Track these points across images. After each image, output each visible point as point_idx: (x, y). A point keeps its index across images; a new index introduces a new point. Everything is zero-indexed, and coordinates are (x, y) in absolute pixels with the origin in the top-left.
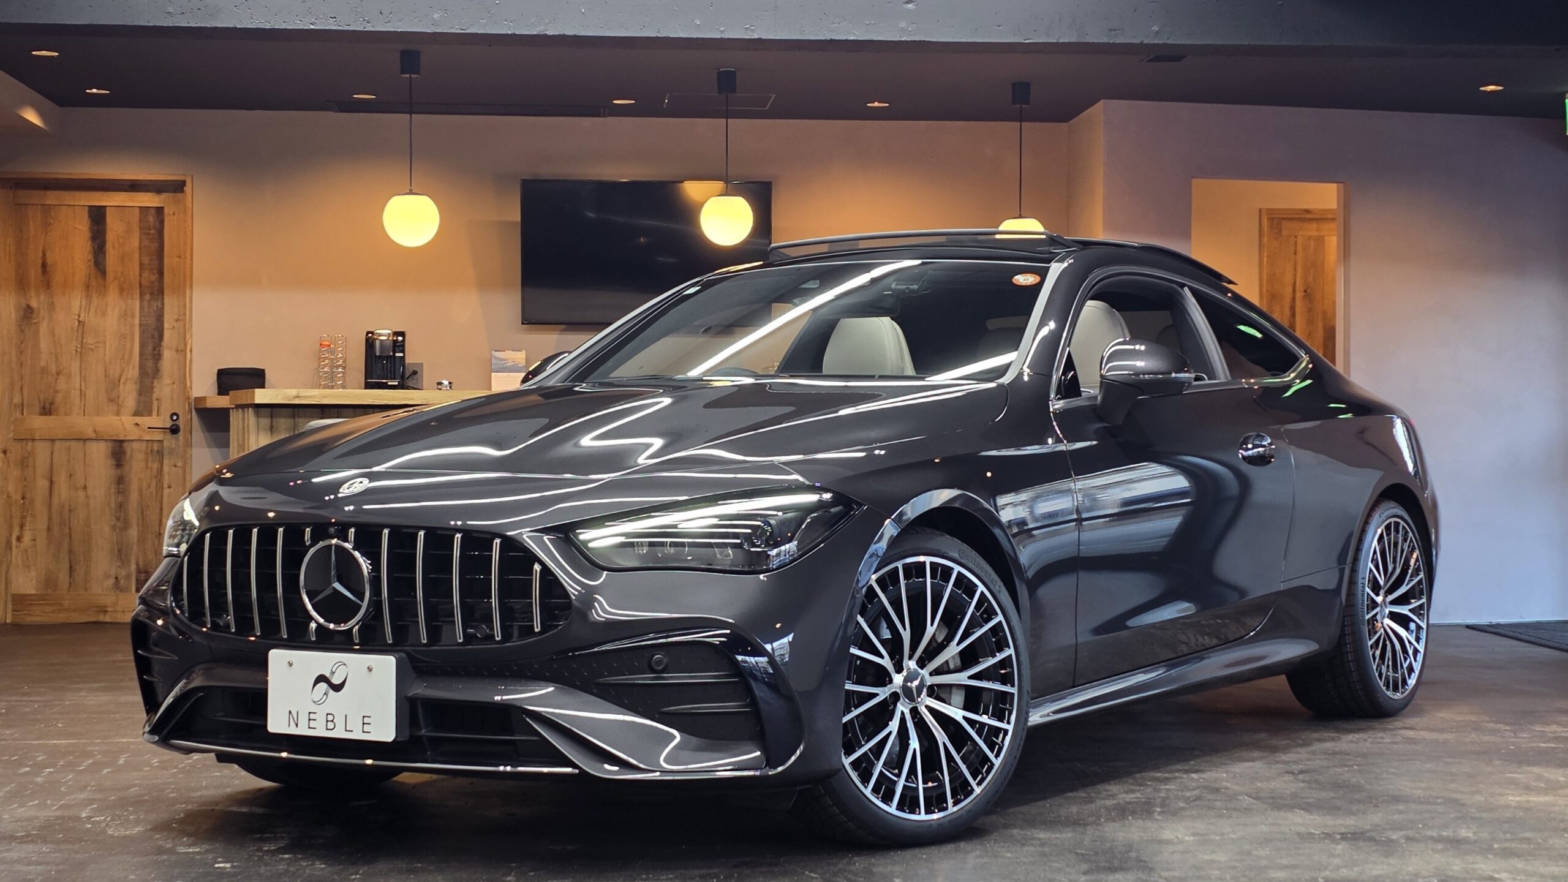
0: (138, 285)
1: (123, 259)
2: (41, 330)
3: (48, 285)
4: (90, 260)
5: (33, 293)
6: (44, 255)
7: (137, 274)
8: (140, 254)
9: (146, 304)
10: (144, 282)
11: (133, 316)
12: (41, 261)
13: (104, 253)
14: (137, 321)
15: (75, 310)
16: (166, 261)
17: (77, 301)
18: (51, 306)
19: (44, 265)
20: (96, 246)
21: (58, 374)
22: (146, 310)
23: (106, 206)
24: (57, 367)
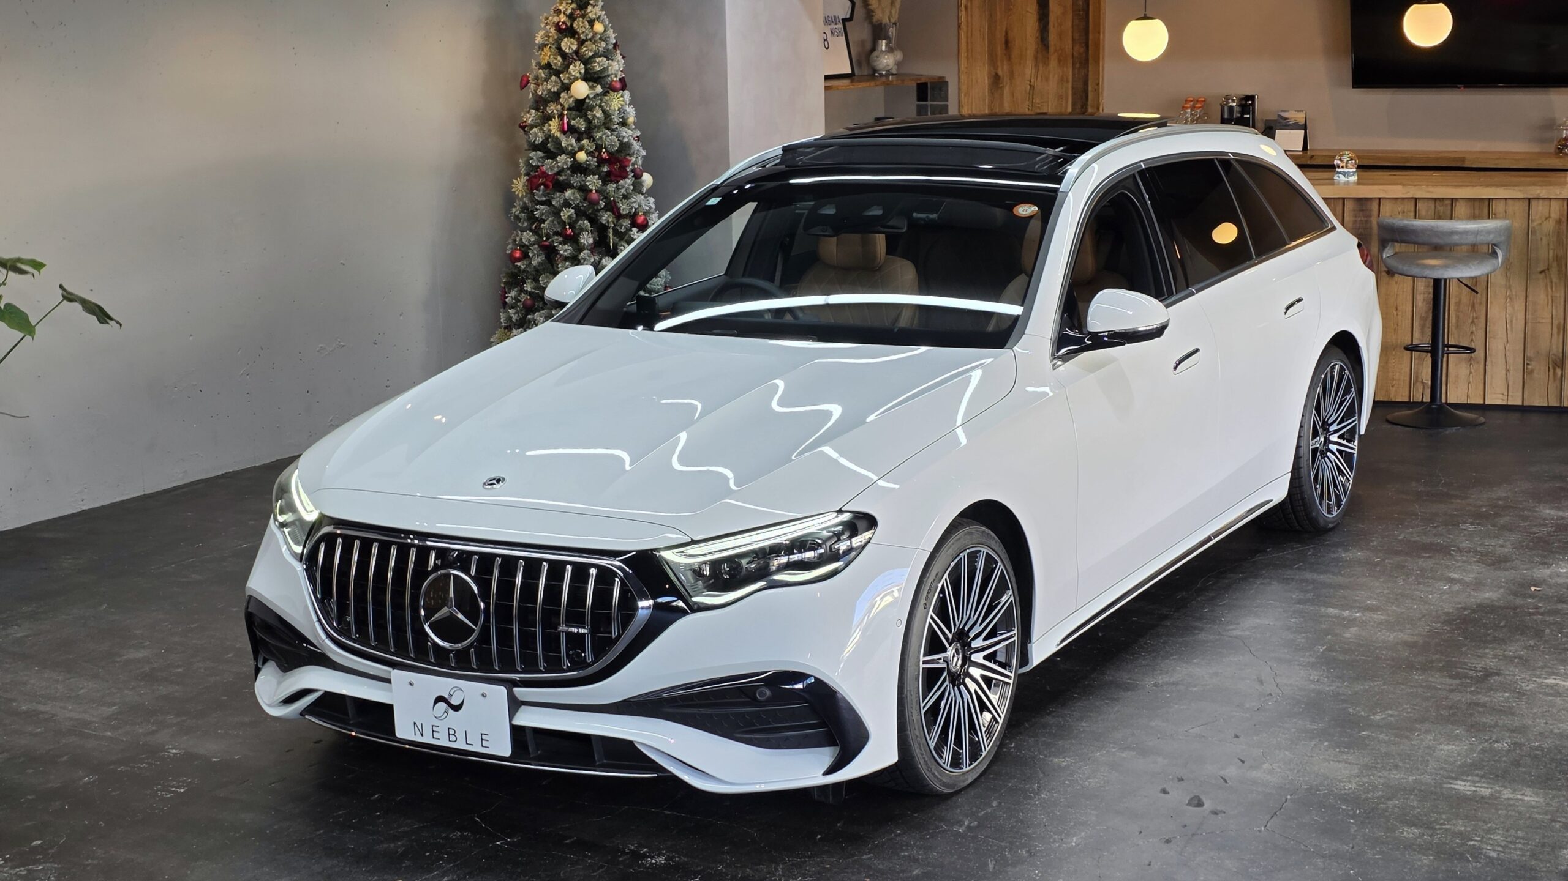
0: (1071, 56)
1: (1060, 35)
2: (1005, 92)
3: (1009, 59)
4: (1037, 37)
5: (999, 64)
6: (1007, 33)
7: (1071, 47)
8: (1072, 32)
9: (1076, 71)
10: (1076, 54)
11: (1067, 82)
12: (1004, 40)
13: (1048, 32)
14: (1070, 85)
15: (1028, 77)
16: (1091, 37)
17: (1029, 70)
18: (1012, 75)
19: (1007, 42)
20: (1042, 26)
22: (1076, 76)
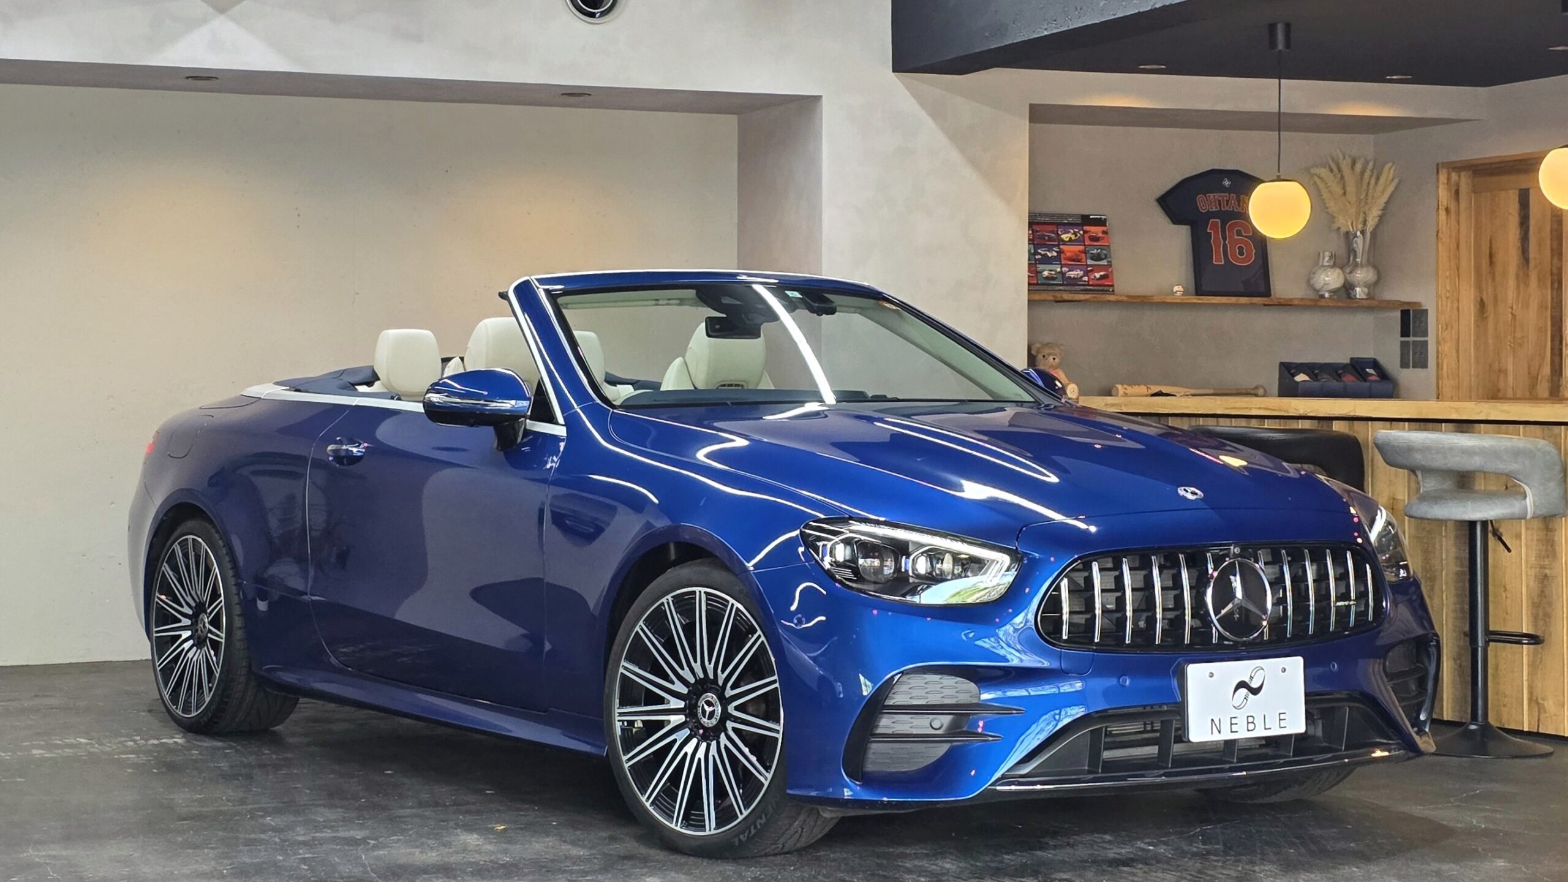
0: (1549, 272)
1: (1542, 245)
2: (1490, 324)
3: (1494, 279)
4: (1521, 248)
5: (1484, 284)
6: (1491, 244)
7: (1549, 260)
8: (1551, 239)
9: (1555, 291)
10: (1552, 270)
11: (1546, 309)
12: (1488, 252)
13: (1530, 240)
14: (1549, 313)
15: (1510, 302)
17: (1511, 292)
18: (1496, 300)
19: (1491, 256)
20: (1523, 233)
21: (1500, 371)
22: (1555, 300)
23: (1529, 189)
24: (1499, 363)
